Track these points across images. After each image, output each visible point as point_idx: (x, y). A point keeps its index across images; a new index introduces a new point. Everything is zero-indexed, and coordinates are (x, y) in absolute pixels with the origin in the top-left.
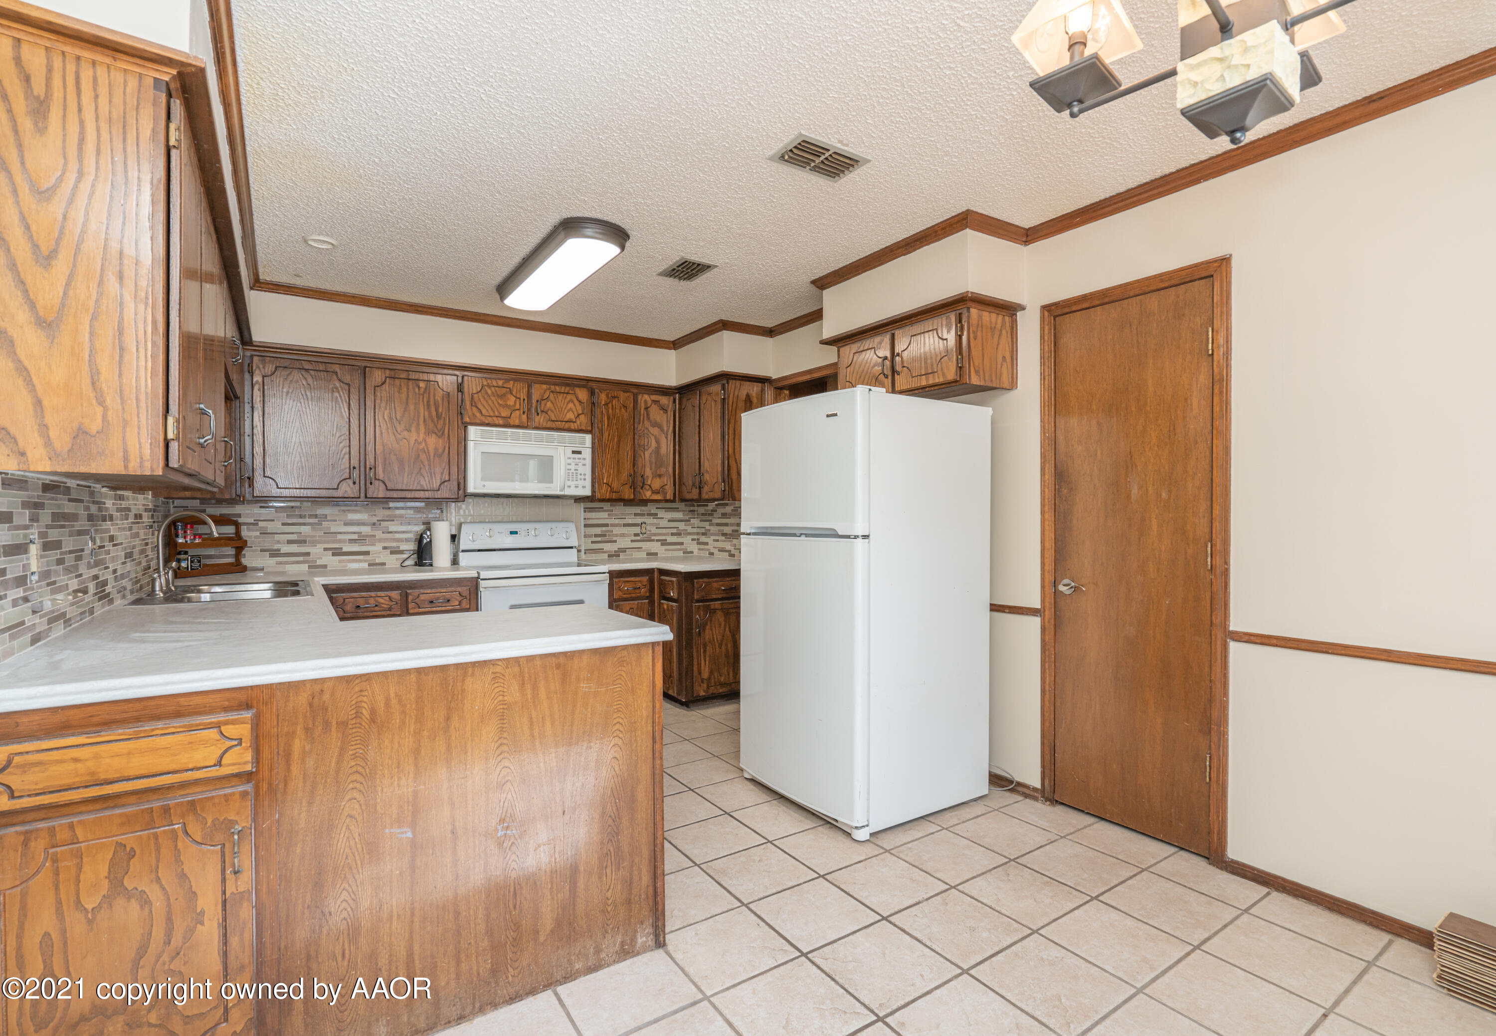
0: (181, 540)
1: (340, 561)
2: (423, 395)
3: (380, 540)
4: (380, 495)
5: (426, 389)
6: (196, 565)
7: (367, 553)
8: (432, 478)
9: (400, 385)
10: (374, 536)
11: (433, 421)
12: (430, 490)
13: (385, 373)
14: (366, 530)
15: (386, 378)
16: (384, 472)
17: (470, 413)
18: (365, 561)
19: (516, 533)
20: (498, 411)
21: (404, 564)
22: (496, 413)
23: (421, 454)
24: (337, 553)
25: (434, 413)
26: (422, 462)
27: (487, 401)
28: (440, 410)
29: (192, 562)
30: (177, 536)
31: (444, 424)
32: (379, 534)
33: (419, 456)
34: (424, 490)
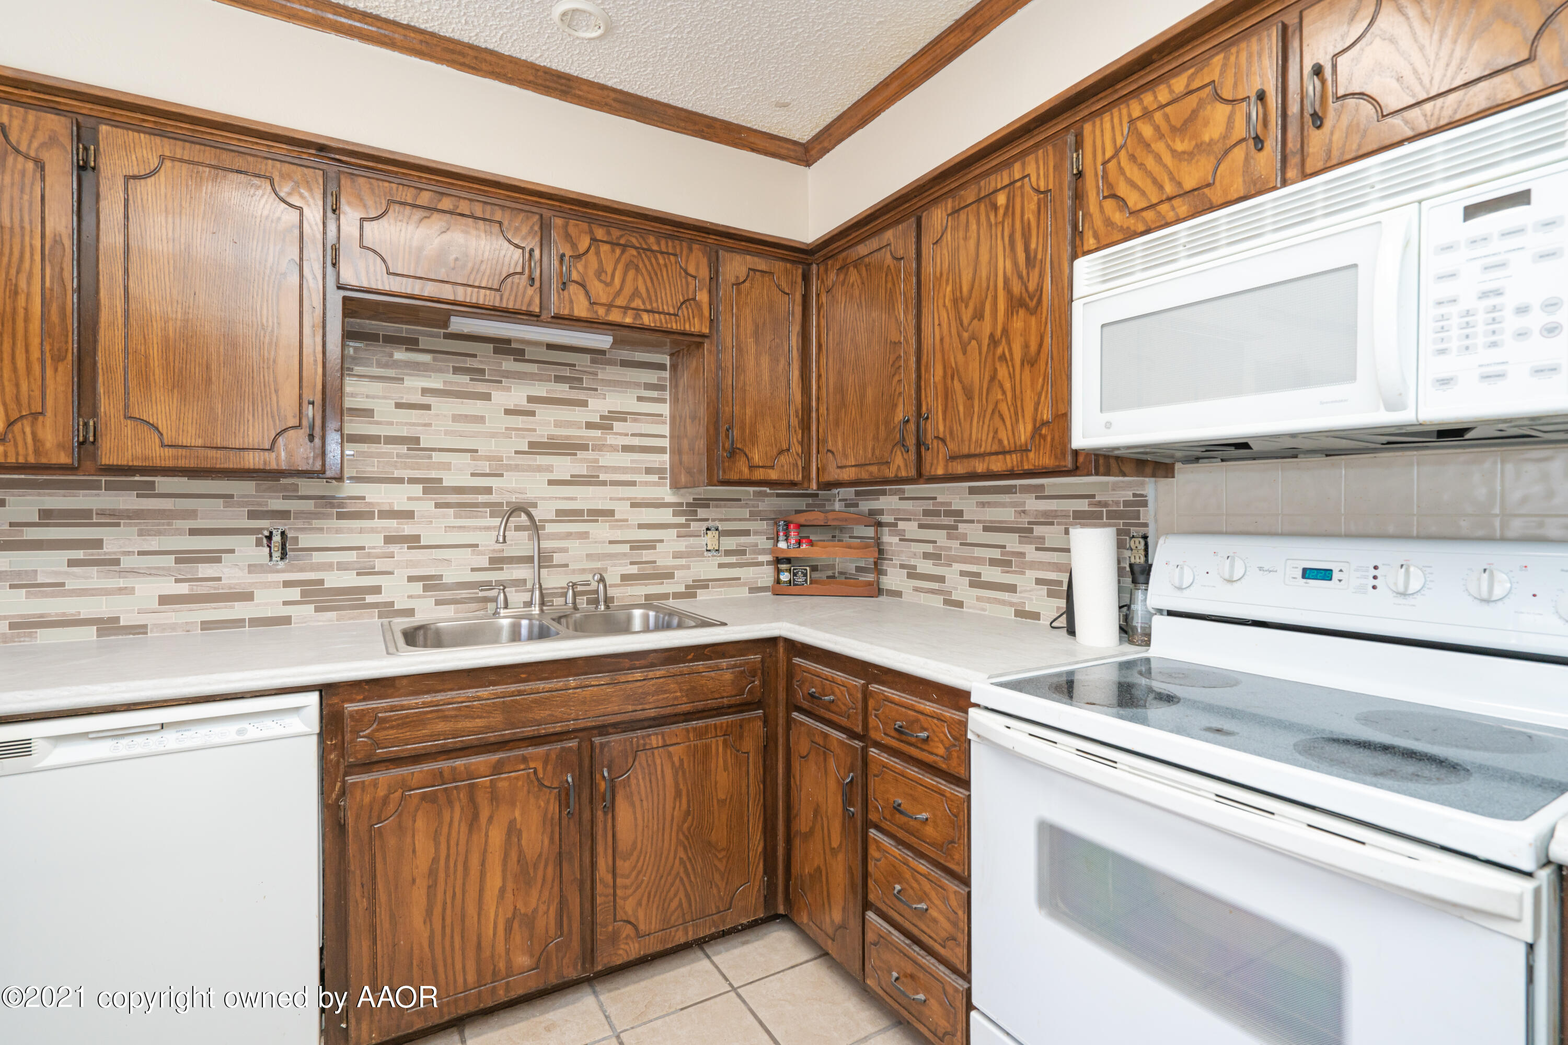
0: (782, 545)
1: (979, 599)
2: (1003, 222)
3: (1033, 565)
4: (940, 472)
5: (1007, 207)
6: (800, 579)
7: (1012, 588)
8: (1017, 420)
9: (968, 222)
10: (1022, 555)
11: (1020, 277)
12: (1015, 451)
13: (946, 210)
14: (1012, 542)
15: (948, 215)
16: (944, 419)
17: (1098, 221)
18: (1011, 604)
19: (1325, 574)
20: (1172, 178)
21: (1054, 624)
22: (1169, 189)
23: (998, 365)
24: (976, 582)
25: (1021, 256)
26: (1001, 386)
27: (1142, 166)
28: (1033, 246)
29: (795, 575)
30: (778, 541)
31: (1041, 276)
32: (1030, 550)
33: (995, 370)
34: (1004, 453)
